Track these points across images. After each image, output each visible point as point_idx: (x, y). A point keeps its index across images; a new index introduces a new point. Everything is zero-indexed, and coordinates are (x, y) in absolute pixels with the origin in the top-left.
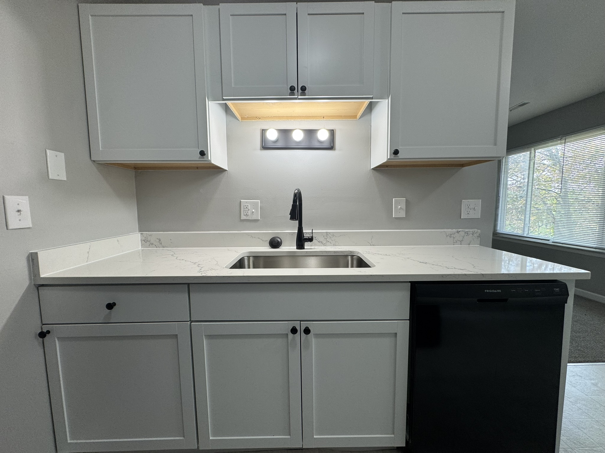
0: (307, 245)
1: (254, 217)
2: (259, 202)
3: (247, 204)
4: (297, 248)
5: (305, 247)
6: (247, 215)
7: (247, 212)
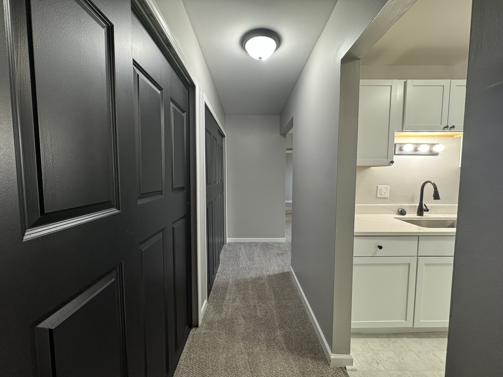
0: (425, 214)
1: (385, 196)
2: (389, 187)
3: (382, 188)
4: (418, 215)
5: (424, 215)
6: (381, 195)
7: (381, 192)
